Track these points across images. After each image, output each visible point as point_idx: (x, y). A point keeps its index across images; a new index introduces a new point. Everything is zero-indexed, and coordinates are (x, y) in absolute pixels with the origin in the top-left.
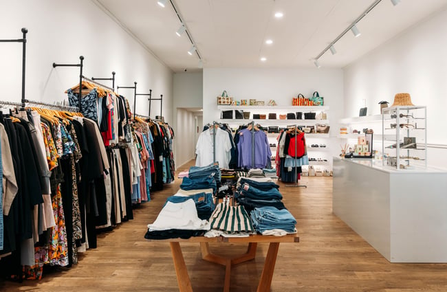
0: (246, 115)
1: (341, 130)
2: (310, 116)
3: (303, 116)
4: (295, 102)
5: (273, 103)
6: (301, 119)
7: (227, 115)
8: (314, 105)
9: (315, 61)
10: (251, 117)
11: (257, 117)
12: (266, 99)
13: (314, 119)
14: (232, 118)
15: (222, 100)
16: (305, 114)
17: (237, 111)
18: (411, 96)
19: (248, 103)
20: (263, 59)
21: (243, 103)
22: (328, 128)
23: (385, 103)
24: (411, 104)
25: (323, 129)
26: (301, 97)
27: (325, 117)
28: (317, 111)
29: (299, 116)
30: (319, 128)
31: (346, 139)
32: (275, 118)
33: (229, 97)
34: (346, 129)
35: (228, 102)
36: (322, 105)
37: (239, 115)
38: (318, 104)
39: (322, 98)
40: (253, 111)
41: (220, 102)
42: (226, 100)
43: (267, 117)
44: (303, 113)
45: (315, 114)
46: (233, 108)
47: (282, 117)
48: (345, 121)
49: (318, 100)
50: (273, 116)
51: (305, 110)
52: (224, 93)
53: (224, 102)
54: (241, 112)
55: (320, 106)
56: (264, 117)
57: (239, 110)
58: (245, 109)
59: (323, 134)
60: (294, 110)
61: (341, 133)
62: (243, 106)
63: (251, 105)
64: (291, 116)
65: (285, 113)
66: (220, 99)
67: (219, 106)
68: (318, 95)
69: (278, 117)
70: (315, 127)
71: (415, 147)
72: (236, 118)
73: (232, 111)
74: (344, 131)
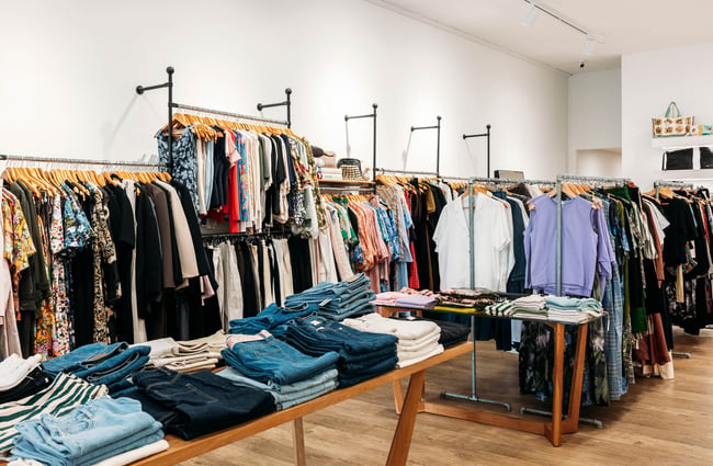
14: (691, 168)
15: (663, 126)
17: (704, 151)
33: (684, 118)
35: (679, 130)
37: (710, 160)
41: (659, 131)
42: (674, 126)
46: (694, 143)
52: (670, 109)
53: (669, 130)
66: (658, 122)
67: (656, 140)
72: (703, 167)
73: (689, 152)
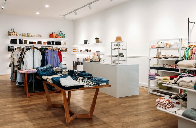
0: (25, 42)
1: (73, 50)
2: (58, 43)
3: (55, 43)
4: (51, 36)
5: (40, 36)
6: (54, 44)
7: (14, 41)
8: (60, 38)
9: (64, 16)
10: (28, 43)
11: (31, 43)
12: (36, 34)
13: (60, 44)
14: (17, 43)
15: (11, 33)
16: (56, 42)
17: (20, 40)
18: (122, 38)
19: (26, 35)
20: (38, 13)
21: (23, 35)
22: (67, 49)
23: (98, 38)
24: (122, 41)
25: (64, 49)
26: (54, 33)
27: (65, 44)
28: (62, 40)
29: (53, 43)
30: (62, 49)
31: (75, 54)
32: (41, 44)
34: (76, 50)
35: (15, 35)
36: (64, 38)
37: (21, 42)
38: (62, 37)
39: (64, 34)
40: (29, 40)
42: (14, 33)
43: (37, 43)
44: (55, 41)
45: (61, 42)
46: (18, 38)
47: (44, 43)
48: (75, 46)
49: (62, 35)
50: (40, 43)
51: (56, 40)
52: (12, 29)
53: (12, 34)
54: (22, 40)
55: (63, 38)
56: (35, 43)
57: (21, 39)
58: (24, 39)
59: (64, 52)
60: (51, 40)
61: (74, 51)
62: (23, 37)
63: (28, 36)
64: (49, 43)
65: (46, 41)
66: (10, 32)
67: (9, 36)
68: (62, 33)
69: (42, 43)
70: (60, 48)
71: (123, 56)
72: (19, 43)
73: (17, 40)
74: (75, 50)
